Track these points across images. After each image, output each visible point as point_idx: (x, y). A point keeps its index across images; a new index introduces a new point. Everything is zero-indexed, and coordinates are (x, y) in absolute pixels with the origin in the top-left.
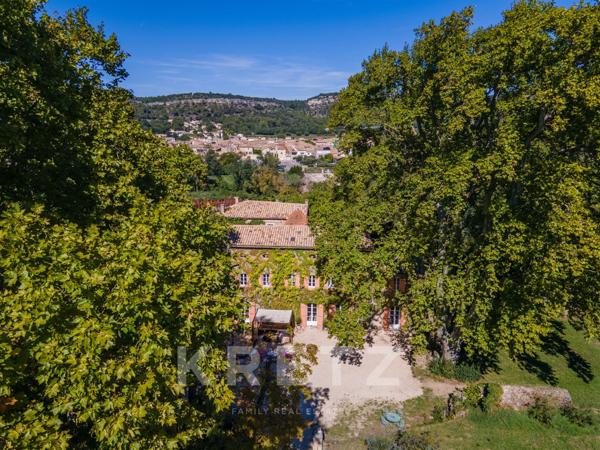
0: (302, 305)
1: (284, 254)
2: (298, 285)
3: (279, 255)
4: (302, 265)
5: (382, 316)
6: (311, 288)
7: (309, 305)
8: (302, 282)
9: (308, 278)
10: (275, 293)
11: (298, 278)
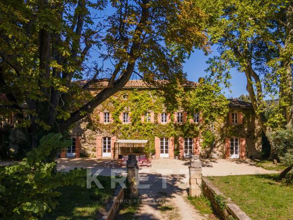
0: (156, 138)
1: (141, 94)
2: (152, 120)
3: (136, 94)
4: (156, 103)
5: (220, 148)
6: (164, 123)
7: (162, 139)
8: (156, 118)
9: (160, 114)
10: (133, 128)
11: (152, 115)
